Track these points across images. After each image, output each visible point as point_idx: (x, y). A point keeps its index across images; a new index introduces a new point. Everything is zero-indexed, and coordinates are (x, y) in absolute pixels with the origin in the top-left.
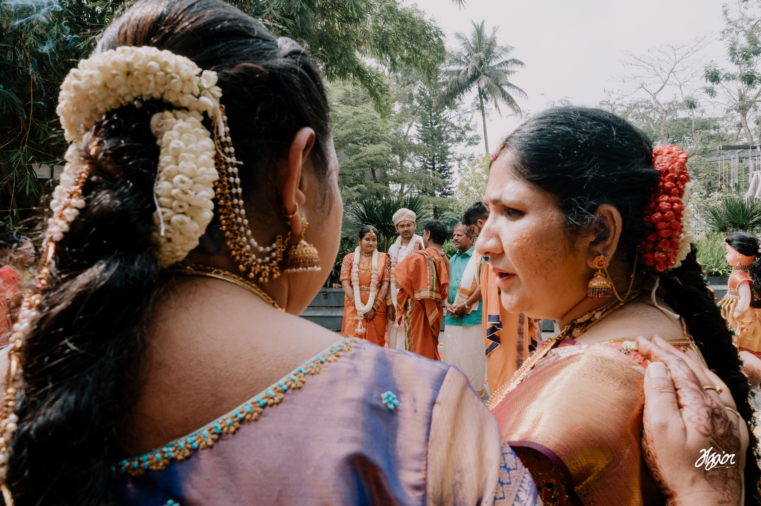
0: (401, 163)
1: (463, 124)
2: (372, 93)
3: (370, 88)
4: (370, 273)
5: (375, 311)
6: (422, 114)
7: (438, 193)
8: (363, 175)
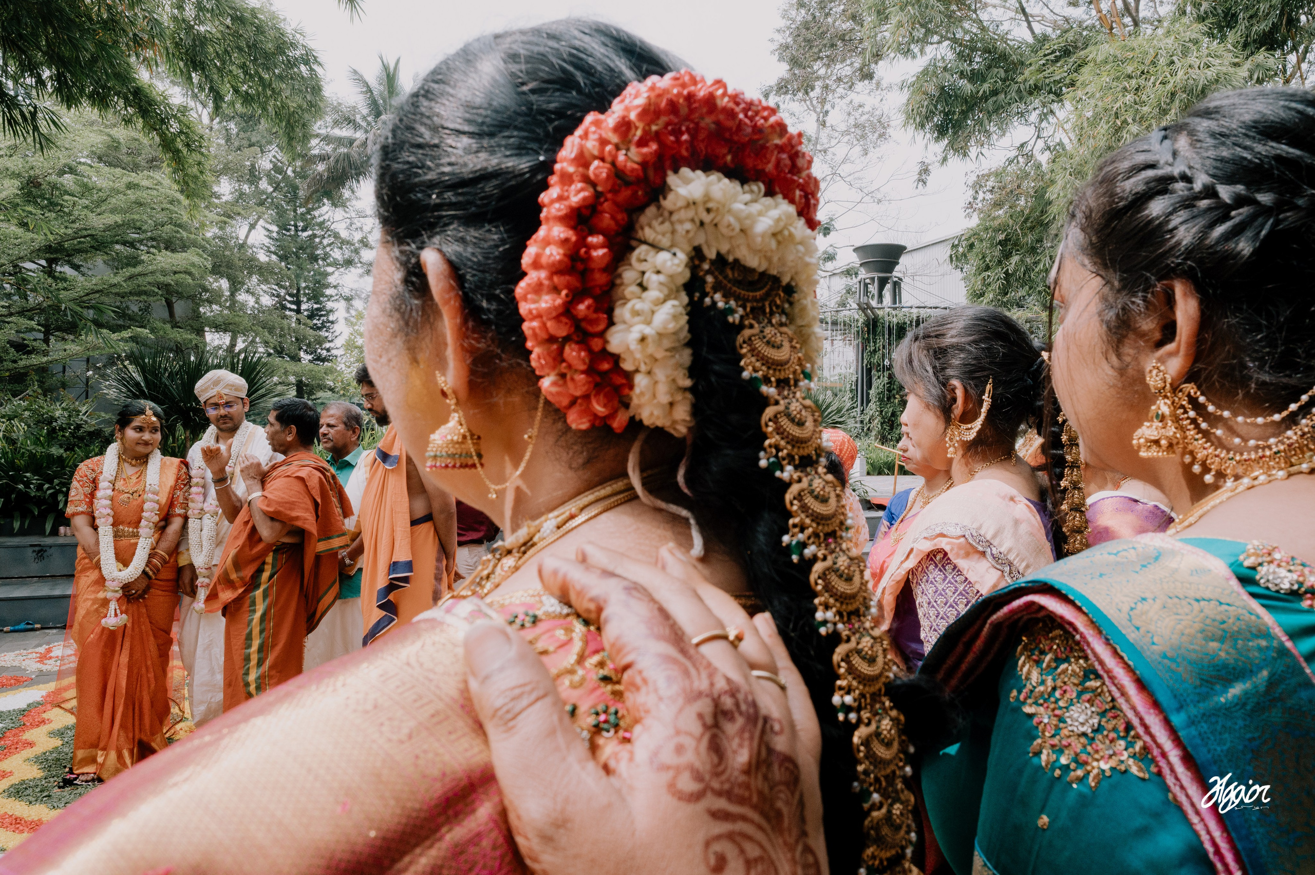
0: (233, 294)
1: (357, 236)
2: (167, 144)
3: (162, 136)
4: (140, 499)
5: (149, 577)
6: (277, 208)
7: (306, 357)
8: (146, 309)
